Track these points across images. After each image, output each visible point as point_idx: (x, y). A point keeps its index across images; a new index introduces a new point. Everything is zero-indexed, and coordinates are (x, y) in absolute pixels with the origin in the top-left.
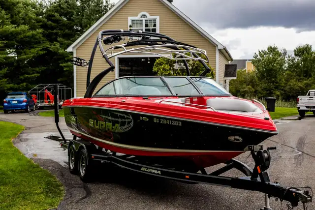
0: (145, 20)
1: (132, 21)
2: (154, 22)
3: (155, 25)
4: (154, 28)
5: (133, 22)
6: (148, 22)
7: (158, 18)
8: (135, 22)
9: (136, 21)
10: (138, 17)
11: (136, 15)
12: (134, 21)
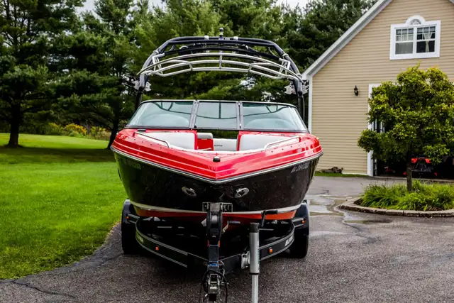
0: (418, 29)
1: (397, 31)
2: (433, 30)
3: (433, 36)
4: (432, 40)
5: (399, 32)
6: (423, 30)
7: (437, 24)
8: (402, 32)
9: (403, 30)
10: (406, 25)
11: (404, 21)
12: (400, 30)
